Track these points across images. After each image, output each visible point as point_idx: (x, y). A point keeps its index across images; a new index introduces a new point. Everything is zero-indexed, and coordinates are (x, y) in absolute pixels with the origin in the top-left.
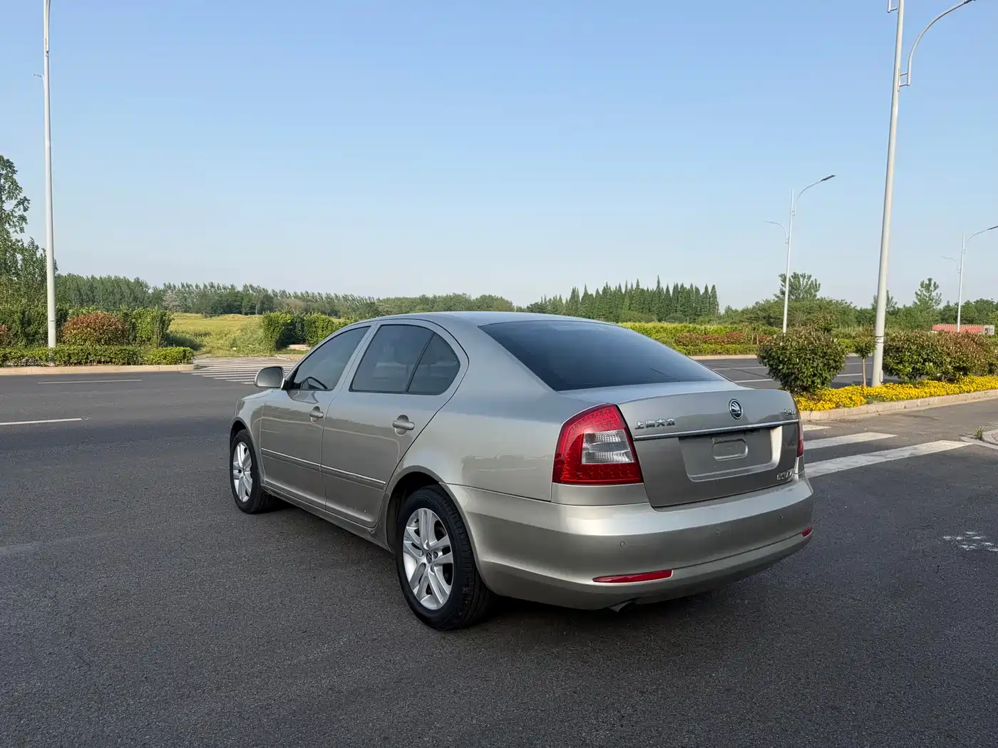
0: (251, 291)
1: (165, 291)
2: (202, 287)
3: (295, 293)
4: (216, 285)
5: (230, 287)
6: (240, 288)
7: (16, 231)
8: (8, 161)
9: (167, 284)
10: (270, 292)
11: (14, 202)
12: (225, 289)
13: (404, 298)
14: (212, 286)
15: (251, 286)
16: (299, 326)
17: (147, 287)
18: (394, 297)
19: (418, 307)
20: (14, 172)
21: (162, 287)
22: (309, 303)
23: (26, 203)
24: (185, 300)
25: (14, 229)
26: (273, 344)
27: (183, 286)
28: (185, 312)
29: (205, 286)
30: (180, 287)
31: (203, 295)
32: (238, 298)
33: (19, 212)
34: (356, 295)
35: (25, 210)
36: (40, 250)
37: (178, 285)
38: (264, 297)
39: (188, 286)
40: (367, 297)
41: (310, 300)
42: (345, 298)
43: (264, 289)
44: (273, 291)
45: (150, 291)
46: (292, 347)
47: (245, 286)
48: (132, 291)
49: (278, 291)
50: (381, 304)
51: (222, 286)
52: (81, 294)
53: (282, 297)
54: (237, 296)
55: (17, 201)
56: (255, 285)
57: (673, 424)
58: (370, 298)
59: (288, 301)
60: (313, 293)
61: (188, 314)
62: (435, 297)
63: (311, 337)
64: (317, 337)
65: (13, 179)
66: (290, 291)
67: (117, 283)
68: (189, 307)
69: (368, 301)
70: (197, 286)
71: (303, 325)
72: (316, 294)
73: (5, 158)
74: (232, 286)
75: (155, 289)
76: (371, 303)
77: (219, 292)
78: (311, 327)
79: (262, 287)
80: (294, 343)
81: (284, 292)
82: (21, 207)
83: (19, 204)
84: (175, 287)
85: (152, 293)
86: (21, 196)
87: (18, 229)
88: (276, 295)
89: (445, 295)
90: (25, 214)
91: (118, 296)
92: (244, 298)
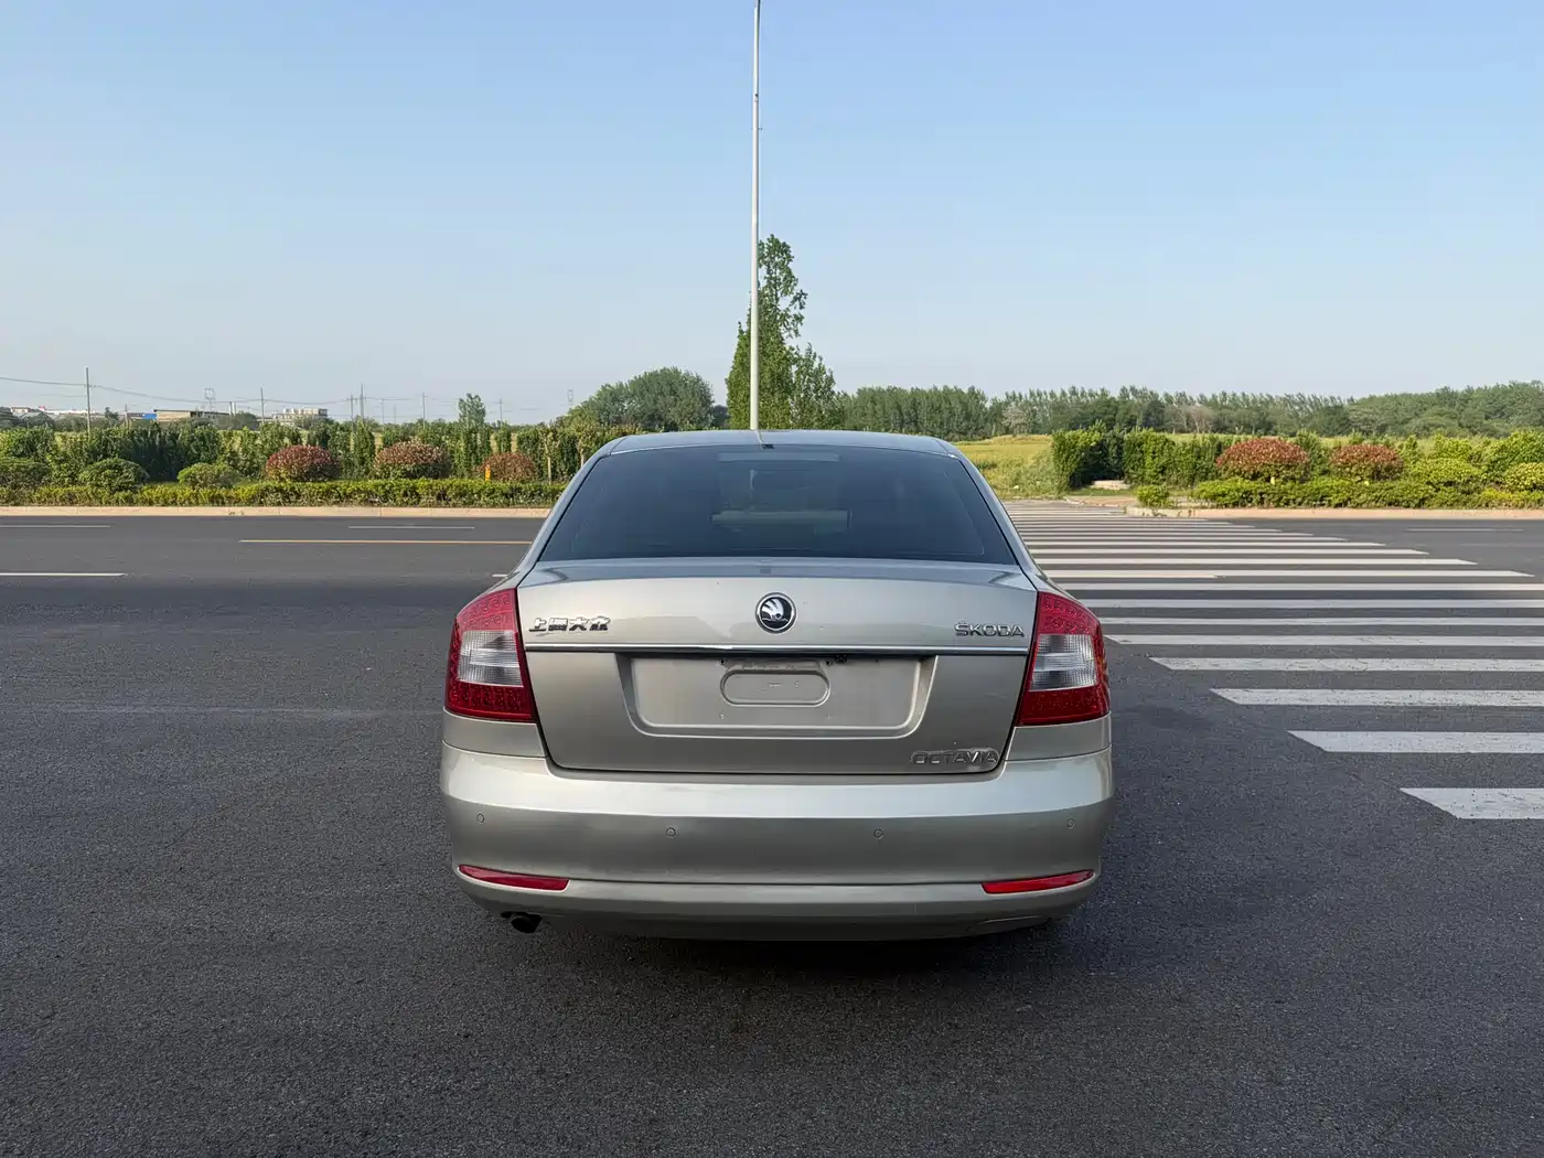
0: (1131, 397)
1: (1007, 404)
2: (1058, 394)
3: (1202, 396)
4: (1079, 391)
5: (1099, 393)
6: (1115, 394)
7: (790, 336)
8: (784, 244)
9: (1010, 394)
10: (1161, 397)
11: (790, 298)
12: (1091, 395)
13: (1404, 395)
14: (1074, 392)
15: (1133, 389)
16: (1112, 451)
17: (983, 398)
18: (1383, 394)
19: (1430, 411)
20: (790, 258)
21: (1003, 398)
22: (1224, 411)
23: (802, 299)
24: (1034, 416)
25: (787, 334)
26: (1065, 479)
27: (1032, 394)
28: (1033, 433)
29: (1063, 394)
30: (1028, 396)
31: (1059, 406)
32: (1111, 409)
33: (794, 311)
34: (1307, 395)
35: (801, 307)
36: (817, 359)
37: (1026, 393)
38: (1150, 405)
39: (1039, 395)
40: (1328, 397)
41: (1226, 407)
42: (1288, 400)
43: (1152, 393)
44: (1166, 395)
45: (988, 405)
46: (1099, 484)
47: (1123, 390)
48: (965, 406)
49: (1172, 394)
50: (1354, 407)
51: (1087, 391)
52: (901, 414)
53: (1179, 402)
54: (1108, 406)
55: (792, 296)
56: (1139, 387)
57: (604, 627)
58: (1332, 398)
59: (1191, 409)
60: (1234, 395)
61: (1035, 436)
62: (1470, 391)
63: (1133, 468)
64: (1143, 467)
65: (788, 268)
66: (1193, 393)
67: (947, 395)
68: (1039, 426)
69: (1330, 404)
70: (1052, 395)
71: (1120, 448)
72: (1239, 394)
73: (781, 241)
74: (1103, 390)
75: (994, 400)
76: (1336, 407)
77: (1083, 400)
78: (1134, 451)
79: (1149, 389)
80: (1104, 478)
81: (1183, 395)
82: (797, 303)
83: (796, 299)
84: (1021, 397)
85: (991, 408)
86: (797, 290)
87: (792, 332)
88: (1169, 399)
89: (1492, 385)
90: (802, 312)
91: (946, 414)
92: (1120, 407)
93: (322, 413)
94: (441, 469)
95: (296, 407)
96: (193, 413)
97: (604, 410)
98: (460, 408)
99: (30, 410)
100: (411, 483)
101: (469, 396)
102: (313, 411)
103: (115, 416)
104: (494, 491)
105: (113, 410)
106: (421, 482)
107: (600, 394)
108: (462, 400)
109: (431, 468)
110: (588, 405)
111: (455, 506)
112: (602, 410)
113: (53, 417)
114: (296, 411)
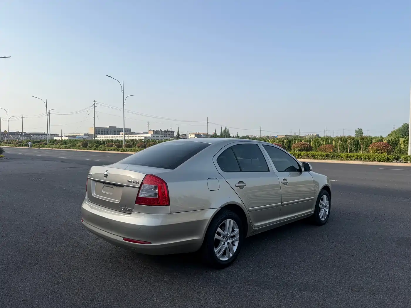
93: (318, 135)
94: (309, 149)
95: (311, 133)
96: (285, 136)
97: (404, 131)
98: (355, 132)
99: (253, 136)
100: (300, 152)
101: (359, 129)
102: (315, 134)
103: (269, 137)
104: (321, 155)
105: (268, 136)
106: (302, 153)
107: (403, 126)
108: (356, 130)
109: (305, 149)
110: (398, 130)
111: (311, 159)
112: (403, 131)
113: (257, 137)
114: (311, 135)
